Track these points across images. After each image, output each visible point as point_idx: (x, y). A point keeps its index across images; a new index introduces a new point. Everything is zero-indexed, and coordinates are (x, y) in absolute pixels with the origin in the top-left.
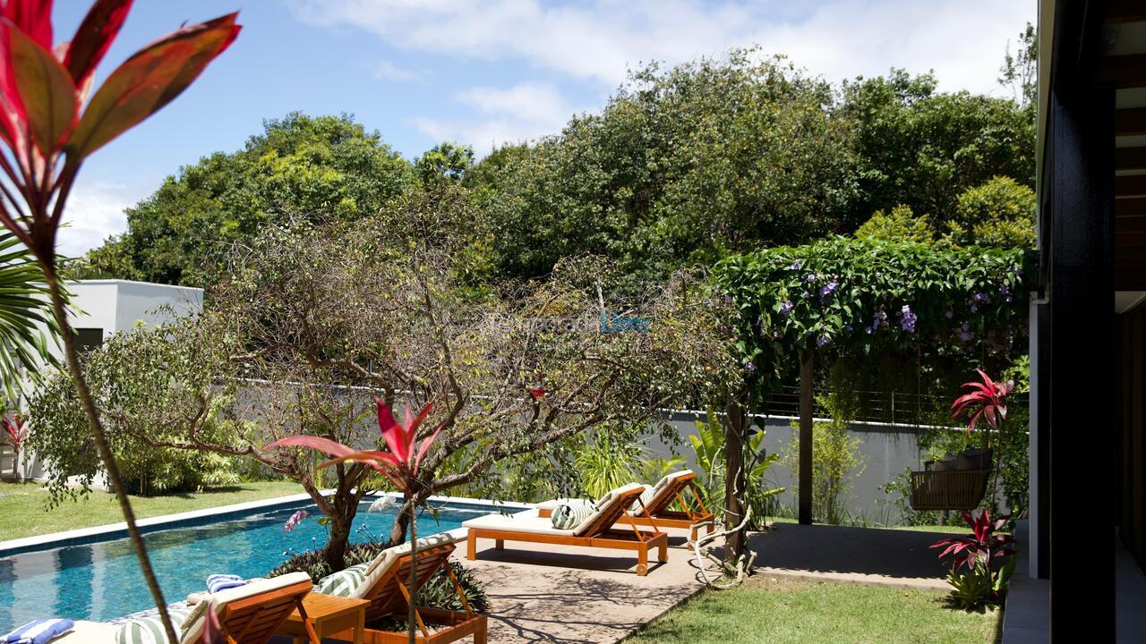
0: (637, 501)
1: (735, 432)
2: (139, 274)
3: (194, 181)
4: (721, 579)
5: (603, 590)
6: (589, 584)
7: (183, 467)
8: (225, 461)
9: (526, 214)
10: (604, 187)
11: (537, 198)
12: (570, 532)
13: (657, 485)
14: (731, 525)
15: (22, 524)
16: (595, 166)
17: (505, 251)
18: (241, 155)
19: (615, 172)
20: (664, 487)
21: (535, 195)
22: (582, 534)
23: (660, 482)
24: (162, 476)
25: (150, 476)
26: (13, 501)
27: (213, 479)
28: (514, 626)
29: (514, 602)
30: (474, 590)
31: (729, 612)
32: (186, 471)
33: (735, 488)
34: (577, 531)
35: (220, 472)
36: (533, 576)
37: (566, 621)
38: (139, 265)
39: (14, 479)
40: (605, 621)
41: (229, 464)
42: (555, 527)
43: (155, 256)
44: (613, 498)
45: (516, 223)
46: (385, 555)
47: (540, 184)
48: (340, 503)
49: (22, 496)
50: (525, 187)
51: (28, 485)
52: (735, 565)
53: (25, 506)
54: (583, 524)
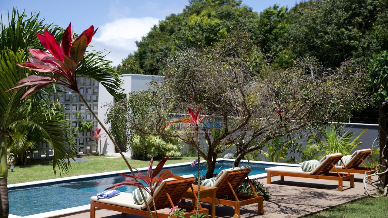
0: (340, 161)
1: (383, 130)
2: (142, 71)
3: (162, 28)
4: (377, 194)
5: (320, 195)
6: (315, 193)
7: (159, 149)
8: (175, 147)
9: (307, 34)
10: (345, 20)
11: (312, 26)
12: (309, 173)
13: (352, 155)
14: (381, 171)
15: (101, 169)
16: (341, 10)
17: (298, 52)
18: (181, 15)
19: (350, 12)
20: (355, 156)
21: (311, 25)
22: (315, 173)
23: (353, 154)
24: (151, 153)
25: (146, 153)
26: (97, 161)
27: (170, 154)
28: (277, 204)
29: (280, 198)
30: (263, 192)
31: (373, 205)
32: (160, 151)
33: (383, 155)
34: (312, 172)
35: (173, 152)
36: (292, 189)
37: (299, 204)
38: (142, 67)
39: (96, 154)
40: (315, 205)
41: (177, 148)
42: (303, 171)
43: (147, 62)
44: (327, 158)
45: (303, 39)
46: (223, 172)
47: (314, 20)
48: (209, 155)
49: (100, 160)
50: (307, 22)
51: (102, 156)
52: (384, 188)
53: (101, 163)
54: (314, 169)
